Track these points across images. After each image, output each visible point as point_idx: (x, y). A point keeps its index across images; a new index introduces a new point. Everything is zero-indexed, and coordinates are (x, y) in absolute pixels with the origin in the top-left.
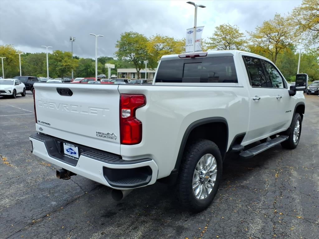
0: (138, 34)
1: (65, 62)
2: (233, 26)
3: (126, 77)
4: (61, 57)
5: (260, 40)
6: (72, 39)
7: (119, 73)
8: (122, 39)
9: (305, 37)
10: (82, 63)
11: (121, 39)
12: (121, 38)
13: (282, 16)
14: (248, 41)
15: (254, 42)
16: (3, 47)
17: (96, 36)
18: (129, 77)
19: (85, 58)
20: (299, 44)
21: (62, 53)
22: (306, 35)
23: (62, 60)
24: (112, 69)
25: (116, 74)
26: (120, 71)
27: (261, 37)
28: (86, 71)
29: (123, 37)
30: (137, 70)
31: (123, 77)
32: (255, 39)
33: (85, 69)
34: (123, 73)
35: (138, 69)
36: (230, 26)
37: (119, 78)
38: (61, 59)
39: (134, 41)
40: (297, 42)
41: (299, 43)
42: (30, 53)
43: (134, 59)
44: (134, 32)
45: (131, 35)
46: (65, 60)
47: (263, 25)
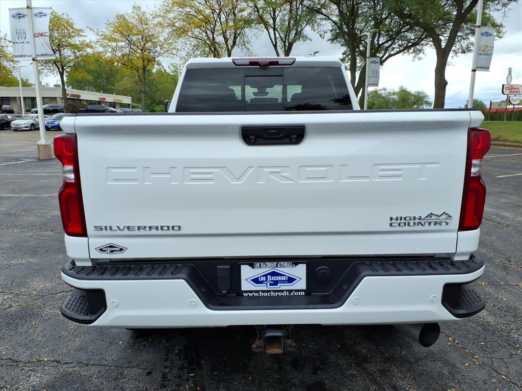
2: (61, 14)
5: (114, 44)
9: (181, 46)
13: (143, 9)
14: (94, 45)
15: (104, 47)
20: (173, 56)
22: (182, 44)
27: (115, 40)
32: (105, 41)
36: (55, 13)
40: (170, 53)
41: (173, 54)
47: (116, 20)
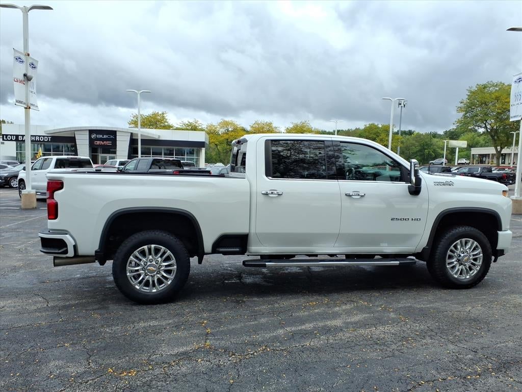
0: (504, 84)
1: (381, 140)
3: (487, 162)
4: (375, 134)
6: (402, 104)
7: (473, 155)
8: (470, 97)
10: (416, 141)
11: (467, 97)
12: (468, 95)
16: (297, 126)
17: (393, 100)
18: (492, 162)
19: (421, 133)
21: (379, 128)
23: (377, 139)
24: (461, 150)
25: (468, 157)
26: (475, 151)
28: (422, 153)
29: (473, 94)
30: (496, 149)
31: (482, 162)
33: (420, 151)
34: (482, 156)
35: (499, 148)
37: (473, 164)
38: (375, 136)
39: (493, 98)
42: (342, 130)
43: (491, 130)
44: (495, 81)
45: (490, 88)
46: (381, 137)
